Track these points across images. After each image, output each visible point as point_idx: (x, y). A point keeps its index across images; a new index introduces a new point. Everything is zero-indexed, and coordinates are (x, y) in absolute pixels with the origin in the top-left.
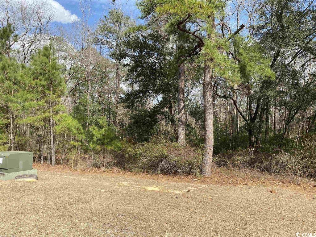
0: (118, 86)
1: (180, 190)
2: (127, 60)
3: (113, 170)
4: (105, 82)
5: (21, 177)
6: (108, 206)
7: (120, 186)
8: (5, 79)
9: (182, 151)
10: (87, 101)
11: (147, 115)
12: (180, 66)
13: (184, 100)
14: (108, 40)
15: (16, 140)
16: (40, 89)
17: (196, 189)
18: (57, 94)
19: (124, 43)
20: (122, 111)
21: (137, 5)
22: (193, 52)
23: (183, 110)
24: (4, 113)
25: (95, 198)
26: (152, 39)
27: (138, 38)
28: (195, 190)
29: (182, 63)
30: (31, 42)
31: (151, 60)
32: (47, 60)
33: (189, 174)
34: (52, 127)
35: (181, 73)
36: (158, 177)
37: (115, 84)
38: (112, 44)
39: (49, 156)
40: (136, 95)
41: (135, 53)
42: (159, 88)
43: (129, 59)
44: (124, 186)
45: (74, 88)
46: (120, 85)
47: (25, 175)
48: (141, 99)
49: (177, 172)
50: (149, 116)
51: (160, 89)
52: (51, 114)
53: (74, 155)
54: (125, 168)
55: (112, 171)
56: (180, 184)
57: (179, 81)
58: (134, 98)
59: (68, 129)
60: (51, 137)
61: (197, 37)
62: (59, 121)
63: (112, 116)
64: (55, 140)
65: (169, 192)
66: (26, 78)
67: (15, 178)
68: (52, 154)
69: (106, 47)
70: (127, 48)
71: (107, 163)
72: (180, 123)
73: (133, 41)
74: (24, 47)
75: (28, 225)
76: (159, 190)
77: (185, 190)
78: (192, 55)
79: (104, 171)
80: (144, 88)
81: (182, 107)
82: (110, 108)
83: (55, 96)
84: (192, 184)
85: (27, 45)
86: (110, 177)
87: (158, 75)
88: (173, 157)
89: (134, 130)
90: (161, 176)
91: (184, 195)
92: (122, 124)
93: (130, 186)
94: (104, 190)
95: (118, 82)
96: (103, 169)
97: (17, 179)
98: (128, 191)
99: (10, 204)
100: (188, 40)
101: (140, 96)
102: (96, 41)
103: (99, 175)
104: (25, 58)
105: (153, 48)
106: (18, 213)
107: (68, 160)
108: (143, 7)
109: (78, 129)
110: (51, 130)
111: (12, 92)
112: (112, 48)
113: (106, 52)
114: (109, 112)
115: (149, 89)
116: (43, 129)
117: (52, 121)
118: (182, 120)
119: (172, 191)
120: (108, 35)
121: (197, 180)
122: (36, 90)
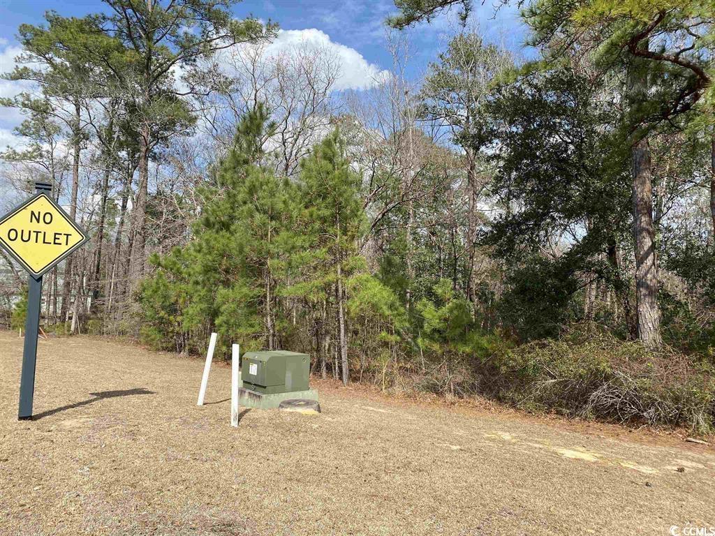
0: (473, 207)
1: (653, 465)
2: (494, 145)
3: (472, 401)
4: (444, 202)
5: (289, 403)
6: (473, 486)
7: (493, 440)
8: (255, 211)
9: (653, 363)
10: (406, 246)
11: (549, 272)
12: (637, 144)
13: (651, 229)
14: (448, 106)
15: (277, 328)
16: (317, 225)
17: (701, 466)
18: (350, 233)
19: (488, 106)
20: (483, 263)
21: (523, 15)
22: (676, 106)
23: (651, 257)
24: (255, 276)
25: (439, 463)
26: (556, 89)
27: (521, 92)
28: (699, 470)
29: (642, 138)
30: (297, 133)
31: (555, 139)
32: (330, 166)
33: (678, 425)
34: (340, 303)
35: (639, 163)
36: (589, 426)
37: (466, 203)
38: (458, 113)
39: (337, 363)
40: (519, 224)
41: (515, 128)
42: (580, 204)
43: (499, 143)
44: (504, 442)
45: (379, 220)
46: (478, 205)
47: (296, 401)
48: (532, 234)
49: (642, 417)
50: (556, 275)
51: (582, 207)
52: (340, 277)
53: (385, 363)
54: (500, 400)
55: (469, 403)
56: (653, 450)
57: (636, 183)
58: (514, 233)
59: (373, 306)
60: (339, 323)
61: (688, 65)
62: (355, 289)
63: (460, 276)
64: (346, 330)
65: (621, 468)
66: (292, 205)
67: (280, 406)
68: (343, 359)
69: (446, 122)
70: (495, 119)
71: (459, 384)
72: (643, 291)
73: (508, 99)
74: (285, 146)
75: (312, 507)
76: (593, 460)
77: (669, 467)
78: (673, 114)
79: (452, 403)
80: (539, 208)
81: (646, 249)
82: (456, 259)
83: (345, 238)
84: (689, 453)
85: (290, 140)
86: (466, 417)
87: (575, 172)
88: (629, 380)
89: (518, 310)
90: (596, 426)
91: (667, 480)
92: (484, 296)
93: (519, 443)
94: (458, 447)
95: (474, 199)
96: (449, 397)
97: (282, 407)
98: (513, 453)
99: (275, 458)
100: (660, 77)
101: (529, 228)
102: (422, 113)
103: (441, 412)
104: (287, 166)
105: (560, 110)
106: (290, 480)
107: (374, 372)
108: (537, 19)
109: (391, 307)
110: (339, 309)
111: (267, 234)
112: (457, 123)
113: (445, 133)
114: (453, 267)
115: (551, 208)
116: (325, 306)
117: (340, 291)
118: (649, 282)
119: (632, 467)
120: (448, 95)
121: (701, 442)
122: (310, 228)
